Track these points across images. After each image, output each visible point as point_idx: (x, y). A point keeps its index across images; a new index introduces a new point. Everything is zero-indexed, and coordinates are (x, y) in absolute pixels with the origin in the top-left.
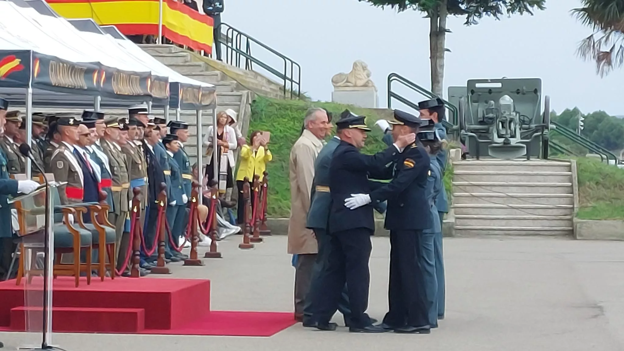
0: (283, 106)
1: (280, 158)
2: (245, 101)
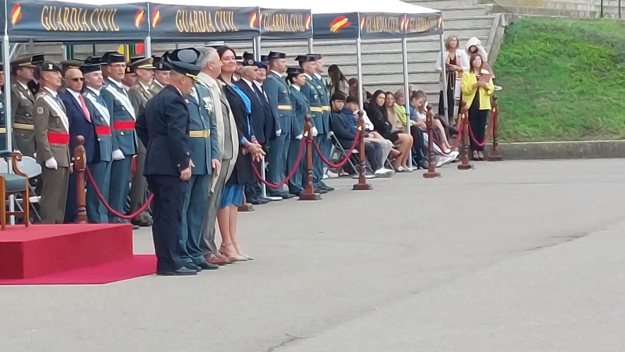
0: (539, 27)
1: (526, 81)
2: (497, 24)
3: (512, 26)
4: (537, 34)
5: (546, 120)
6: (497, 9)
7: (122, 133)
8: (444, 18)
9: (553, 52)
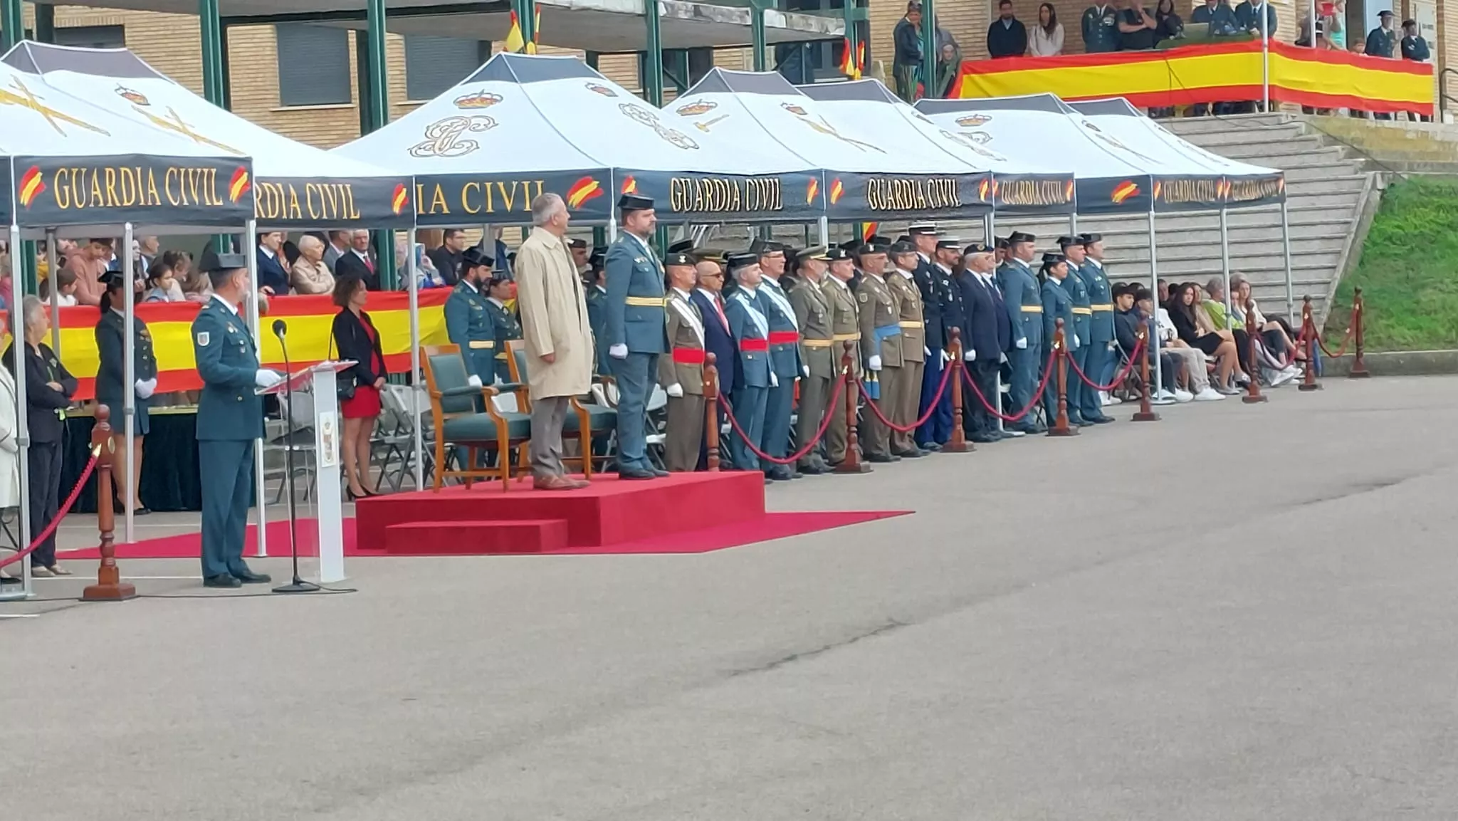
0: (1430, 189)
1: (1407, 265)
2: (1369, 187)
3: (1393, 189)
4: (1426, 199)
5: (1433, 320)
6: (1372, 165)
7: (781, 349)
8: (1288, 180)
9: (1448, 226)
